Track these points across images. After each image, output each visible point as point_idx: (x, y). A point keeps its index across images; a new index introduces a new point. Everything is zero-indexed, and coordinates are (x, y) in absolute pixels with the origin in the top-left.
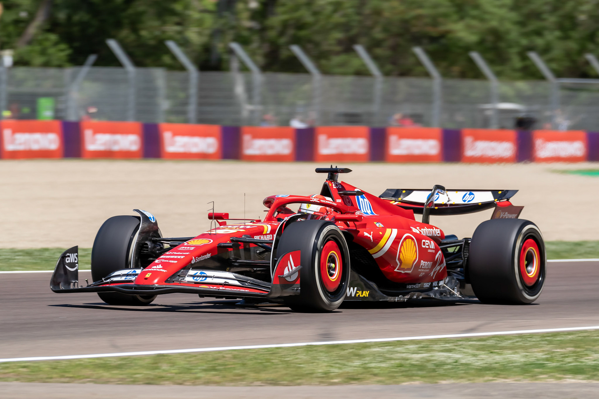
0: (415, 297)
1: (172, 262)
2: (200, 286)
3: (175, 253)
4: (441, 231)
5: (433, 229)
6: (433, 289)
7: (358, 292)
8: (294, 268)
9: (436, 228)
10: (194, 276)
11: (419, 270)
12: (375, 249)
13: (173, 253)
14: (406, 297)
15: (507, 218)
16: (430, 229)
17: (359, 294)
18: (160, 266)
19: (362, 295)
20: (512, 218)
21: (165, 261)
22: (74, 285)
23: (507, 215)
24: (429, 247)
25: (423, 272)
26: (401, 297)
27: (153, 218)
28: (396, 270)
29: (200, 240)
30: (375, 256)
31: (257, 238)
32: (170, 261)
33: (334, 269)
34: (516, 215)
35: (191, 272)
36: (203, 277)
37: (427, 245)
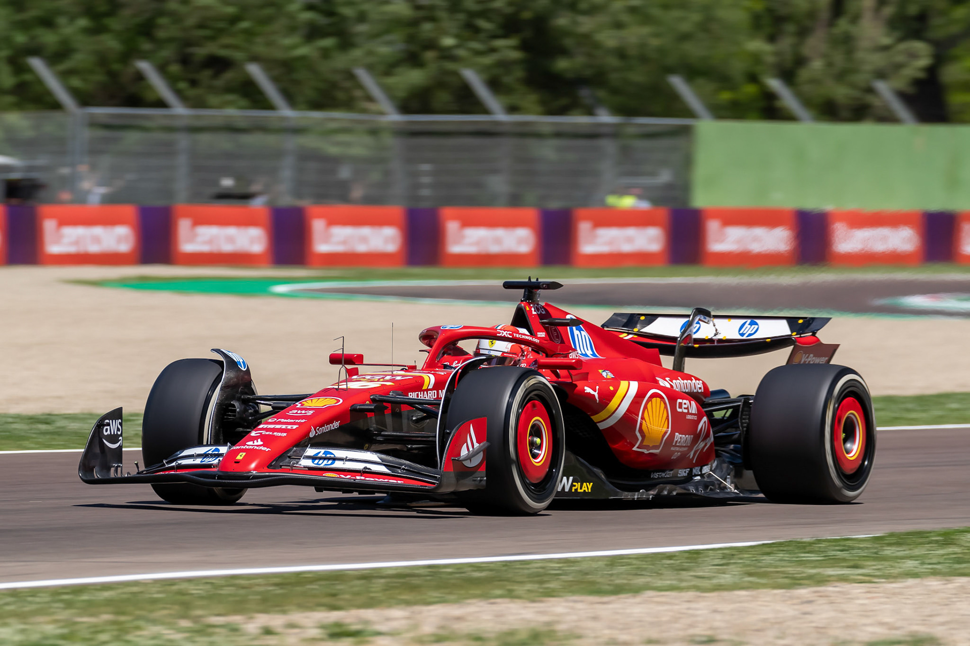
0: (666, 493)
1: (279, 434)
2: (324, 475)
3: (283, 420)
4: (704, 383)
5: (692, 380)
6: (693, 479)
7: (574, 484)
8: (476, 445)
9: (697, 379)
10: (313, 458)
11: (672, 449)
12: (603, 414)
13: (279, 420)
14: (652, 492)
15: (811, 363)
16: (687, 380)
17: (576, 488)
18: (260, 443)
19: (581, 489)
20: (821, 363)
21: (267, 433)
22: (116, 471)
23: (812, 359)
24: (688, 411)
25: (678, 452)
26: (643, 492)
27: (244, 362)
28: (635, 449)
29: (322, 399)
30: (602, 426)
31: (412, 395)
32: (275, 433)
33: (540, 447)
34: (827, 358)
35: (310, 452)
36: (329, 459)
37: (685, 408)
